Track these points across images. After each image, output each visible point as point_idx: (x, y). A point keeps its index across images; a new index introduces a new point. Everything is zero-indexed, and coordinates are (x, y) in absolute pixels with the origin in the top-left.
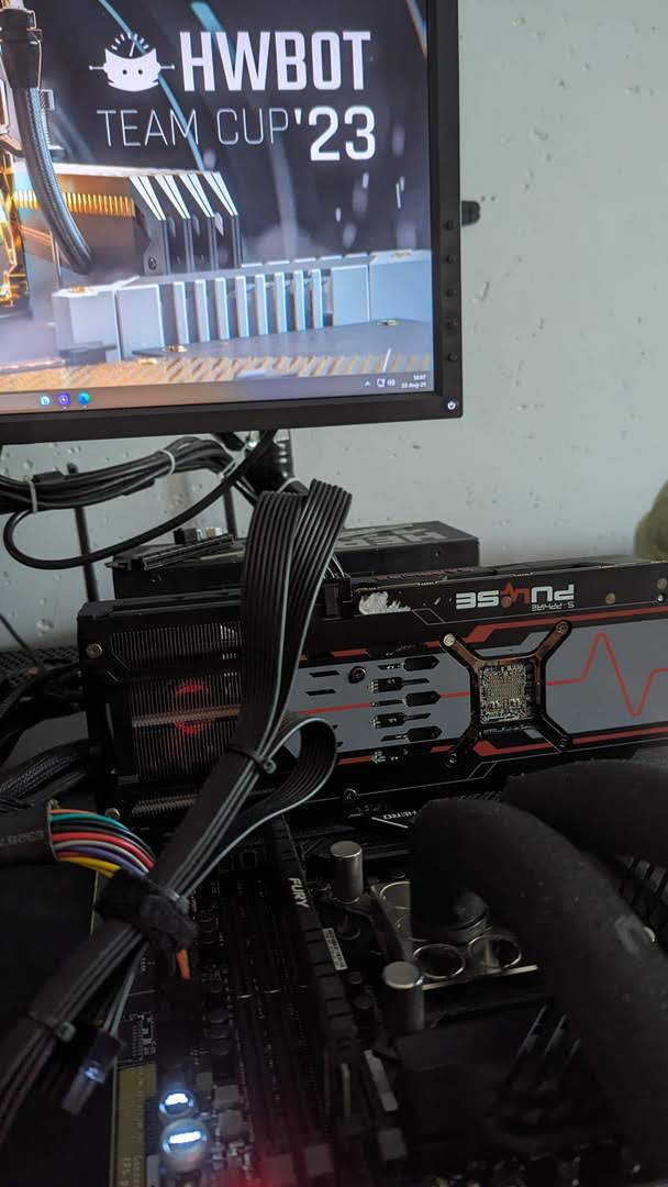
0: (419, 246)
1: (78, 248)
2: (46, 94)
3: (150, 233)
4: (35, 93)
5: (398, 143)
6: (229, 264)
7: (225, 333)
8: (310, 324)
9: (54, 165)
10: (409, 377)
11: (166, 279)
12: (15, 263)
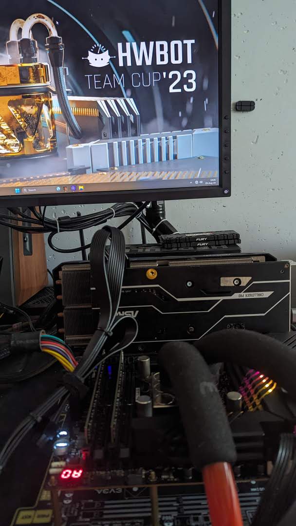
0: (214, 126)
1: (76, 129)
2: (65, 69)
3: (104, 123)
4: (61, 69)
5: (206, 84)
6: (136, 135)
7: (133, 162)
8: (168, 158)
9: (68, 97)
10: (208, 180)
11: (110, 141)
12: (52, 135)
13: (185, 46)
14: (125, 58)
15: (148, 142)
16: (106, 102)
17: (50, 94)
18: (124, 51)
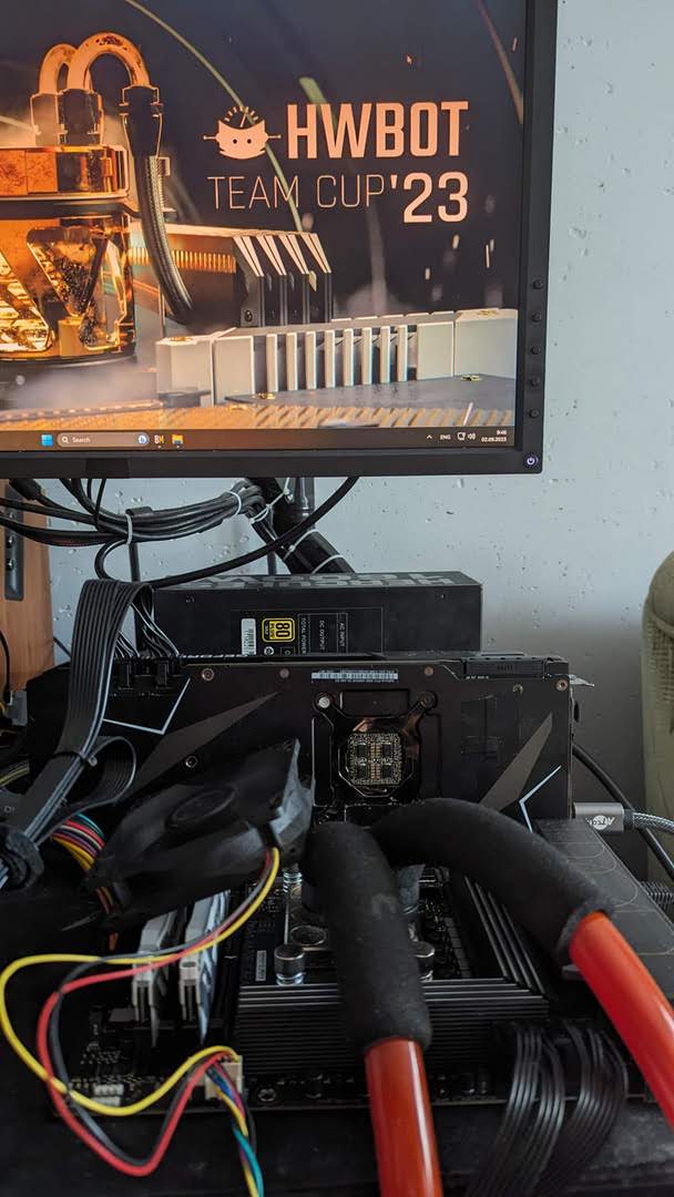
0: (505, 306)
1: (182, 300)
2: (163, 161)
3: (248, 288)
4: (153, 160)
6: (319, 318)
7: (312, 382)
8: (394, 377)
9: (166, 225)
10: (491, 431)
11: (261, 331)
12: (125, 313)
13: (444, 117)
14: (303, 140)
15: (350, 338)
16: (254, 240)
17: (125, 217)
18: (302, 123)
